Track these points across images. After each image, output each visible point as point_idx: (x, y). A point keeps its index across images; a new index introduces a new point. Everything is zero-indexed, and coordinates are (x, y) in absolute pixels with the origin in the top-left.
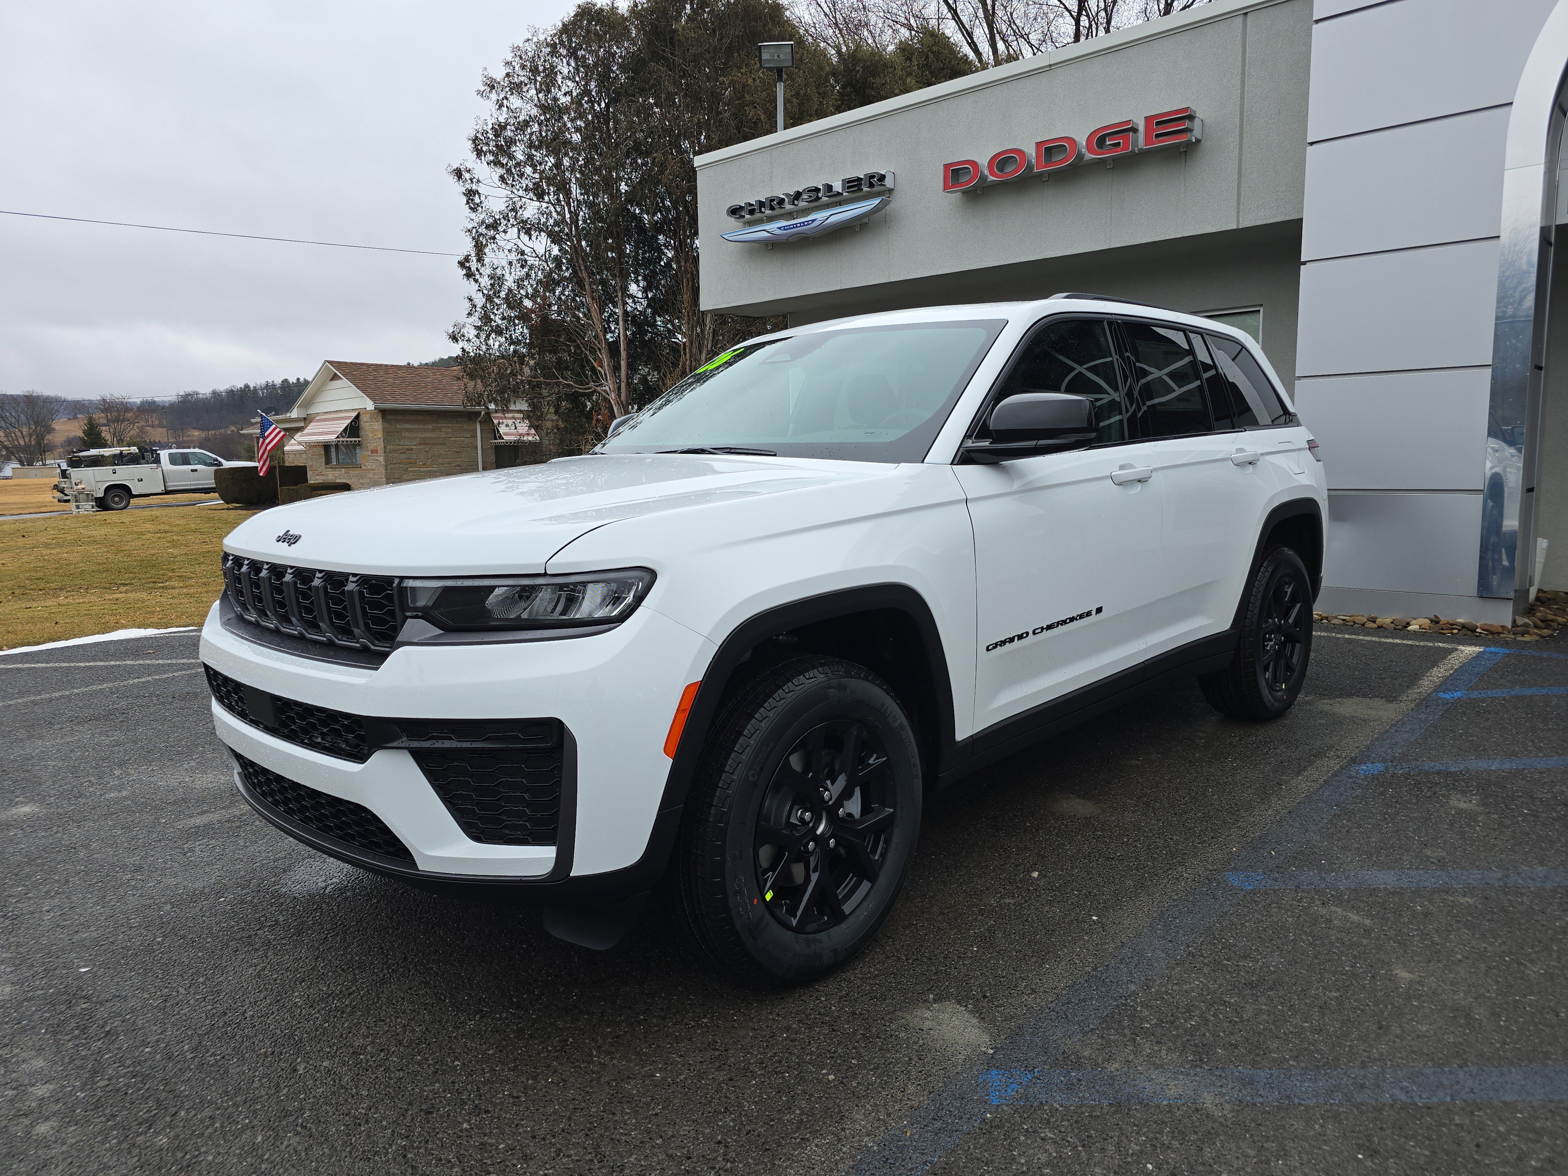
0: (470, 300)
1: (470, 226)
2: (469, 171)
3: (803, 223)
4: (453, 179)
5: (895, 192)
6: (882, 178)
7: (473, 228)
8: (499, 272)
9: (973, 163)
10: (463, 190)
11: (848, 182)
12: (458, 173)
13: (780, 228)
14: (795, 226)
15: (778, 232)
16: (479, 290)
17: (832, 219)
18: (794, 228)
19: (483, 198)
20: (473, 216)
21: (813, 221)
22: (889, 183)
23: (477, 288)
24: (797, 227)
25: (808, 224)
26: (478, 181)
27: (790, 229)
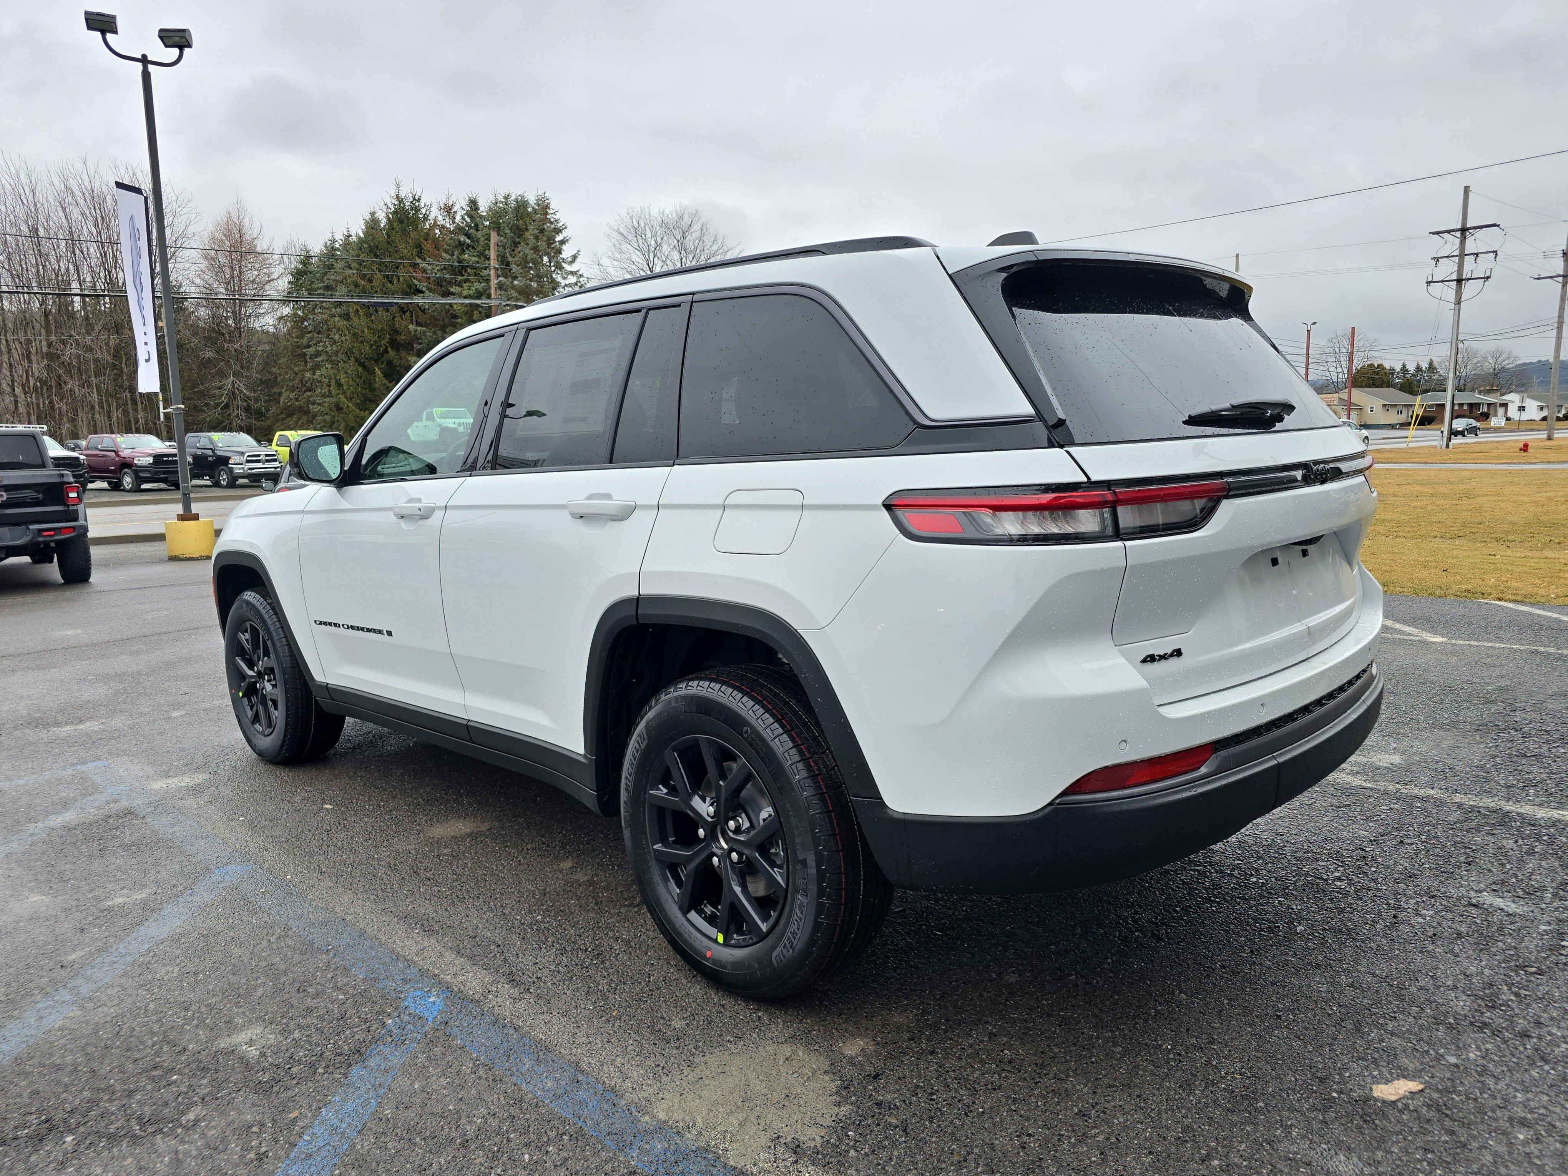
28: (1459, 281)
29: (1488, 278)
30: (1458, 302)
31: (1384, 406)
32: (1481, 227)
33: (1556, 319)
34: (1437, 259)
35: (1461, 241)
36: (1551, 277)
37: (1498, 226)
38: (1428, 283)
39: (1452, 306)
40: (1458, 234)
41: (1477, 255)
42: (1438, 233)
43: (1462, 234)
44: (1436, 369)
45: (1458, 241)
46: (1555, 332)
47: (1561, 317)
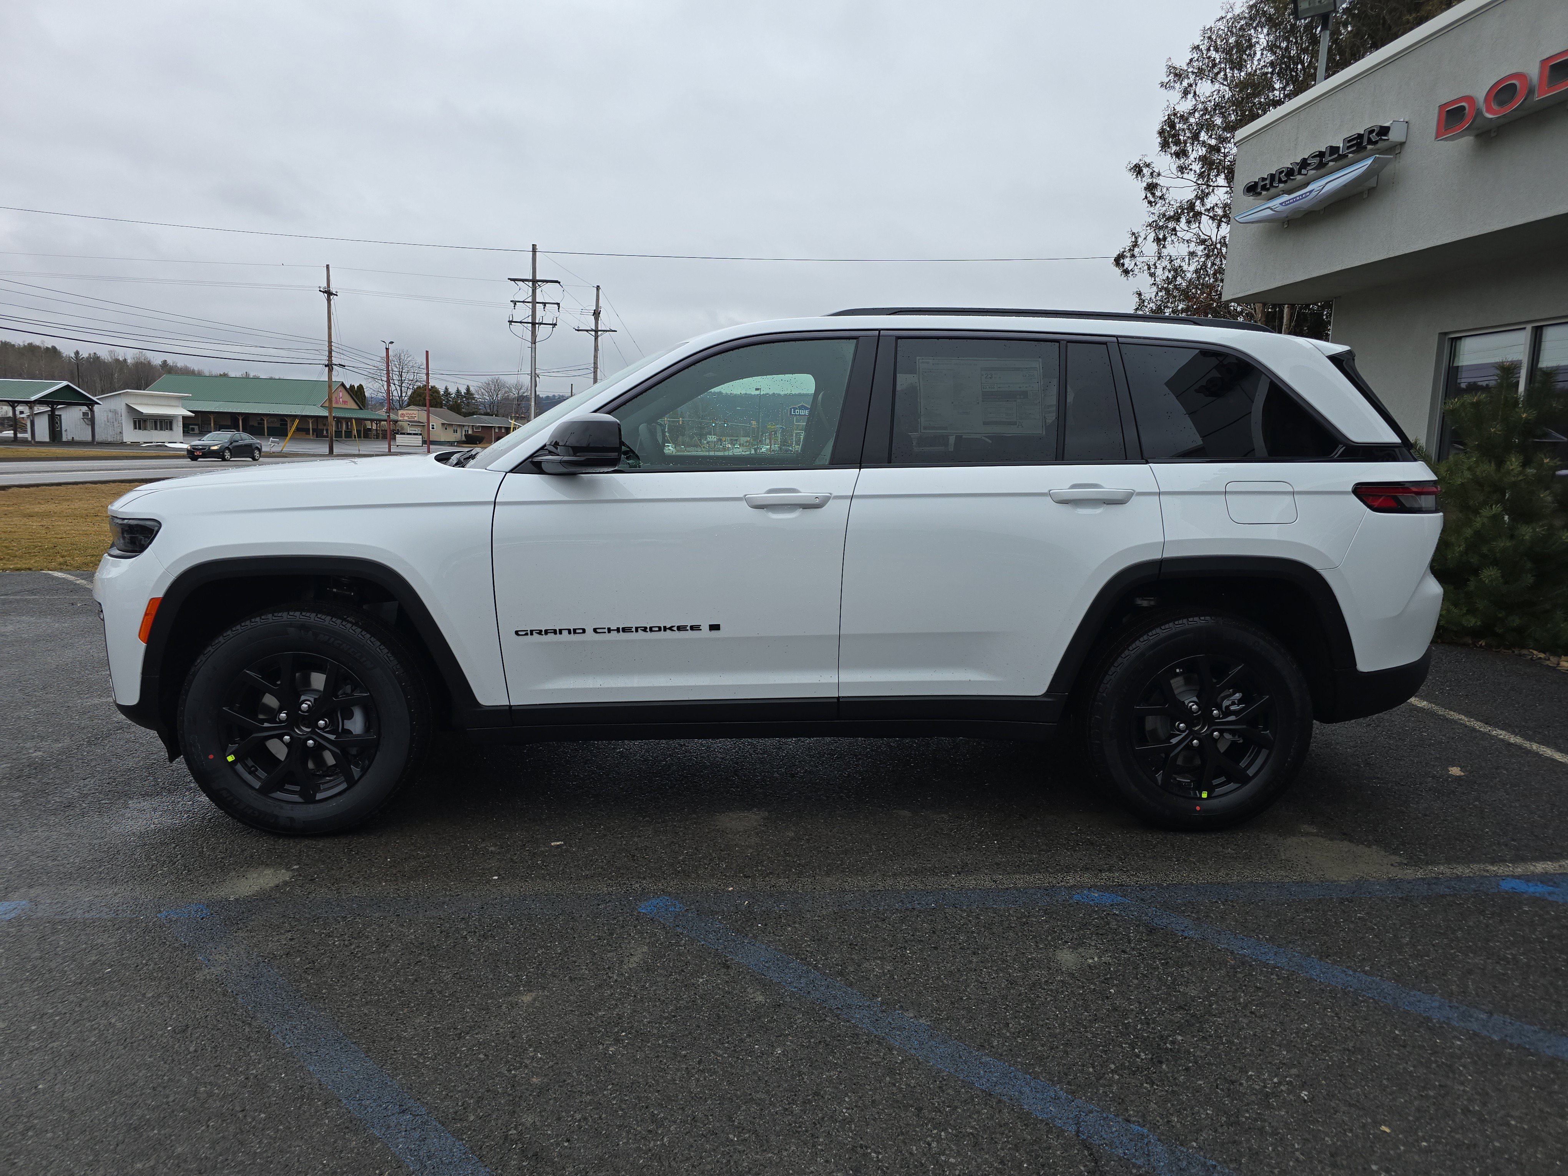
0: (1140, 294)
1: (1151, 220)
2: (1148, 166)
3: (1302, 195)
4: (1131, 176)
5: (1406, 145)
6: (1384, 131)
7: (1154, 221)
8: (1177, 263)
9: (1469, 99)
10: (1145, 185)
11: (1349, 141)
12: (1138, 170)
13: (1281, 204)
14: (1295, 200)
15: (1280, 208)
16: (1155, 284)
17: (1328, 187)
18: (1294, 202)
19: (1164, 190)
20: (1152, 209)
21: (1311, 192)
22: (1394, 136)
23: (1152, 282)
24: (1296, 201)
25: (1306, 197)
26: (1159, 174)
27: (1290, 203)
28: (534, 324)
29: (555, 325)
30: (534, 342)
31: (443, 424)
32: (547, 281)
33: (593, 365)
34: (515, 302)
35: (533, 290)
36: (587, 331)
37: (559, 283)
38: (511, 322)
39: (530, 344)
40: (530, 284)
41: (545, 304)
42: (514, 280)
43: (533, 284)
44: (472, 394)
45: (530, 290)
46: (592, 375)
47: (595, 363)
